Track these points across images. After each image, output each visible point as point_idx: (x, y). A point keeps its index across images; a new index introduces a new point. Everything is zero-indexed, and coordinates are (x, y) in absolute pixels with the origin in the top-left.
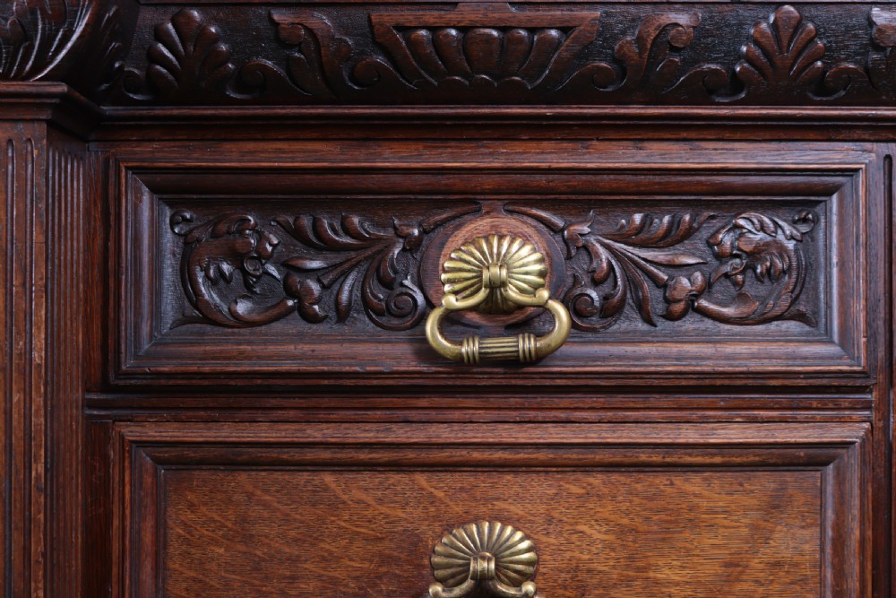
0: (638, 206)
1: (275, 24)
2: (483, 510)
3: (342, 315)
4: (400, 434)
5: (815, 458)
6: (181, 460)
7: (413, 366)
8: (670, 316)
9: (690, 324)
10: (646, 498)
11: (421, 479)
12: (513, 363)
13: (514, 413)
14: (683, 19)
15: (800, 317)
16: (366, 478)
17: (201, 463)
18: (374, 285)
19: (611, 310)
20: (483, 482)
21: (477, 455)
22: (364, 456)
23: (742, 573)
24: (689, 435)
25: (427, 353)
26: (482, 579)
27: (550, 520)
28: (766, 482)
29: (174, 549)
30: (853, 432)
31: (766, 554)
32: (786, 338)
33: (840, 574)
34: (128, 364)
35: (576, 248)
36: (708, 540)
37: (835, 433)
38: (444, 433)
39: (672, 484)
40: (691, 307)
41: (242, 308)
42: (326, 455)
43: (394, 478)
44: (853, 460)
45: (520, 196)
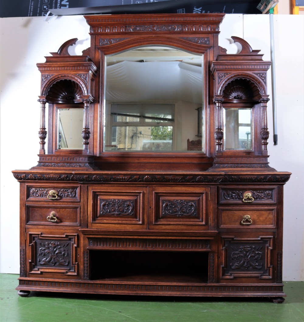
0: (259, 190)
1: (232, 177)
2: (247, 214)
3: (236, 199)
4: (240, 208)
5: (272, 210)
6: (223, 210)
7: (242, 203)
8: (262, 199)
9: (263, 199)
10: (259, 213)
11: (242, 211)
12: (249, 203)
13: (249, 206)
14: (263, 177)
15: (271, 199)
16: (238, 211)
17: (225, 210)
18: (238, 196)
19: (257, 198)
20: (247, 212)
21: (246, 210)
23: (267, 219)
24: (263, 208)
25: (243, 202)
26: (247, 219)
27: (252, 215)
28: (269, 212)
29: (222, 217)
30: (275, 208)
31: (269, 217)
32: (270, 201)
33: (274, 219)
34: (220, 203)
35: (254, 193)
36: (264, 216)
37: (274, 208)
38: (244, 208)
39: (261, 212)
40: (263, 198)
41: (228, 198)
42: (234, 210)
43: (240, 211)
44: (275, 210)
45: (249, 189)
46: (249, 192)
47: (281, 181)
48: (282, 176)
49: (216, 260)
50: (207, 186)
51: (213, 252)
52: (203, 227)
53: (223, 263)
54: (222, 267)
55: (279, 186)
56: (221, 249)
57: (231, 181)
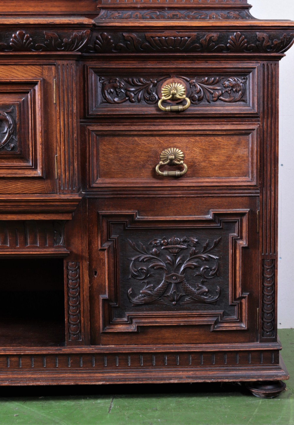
0: (206, 76)
1: (124, 36)
2: (172, 145)
3: (139, 101)
4: (153, 128)
5: (247, 133)
6: (102, 135)
7: (155, 112)
8: (214, 101)
9: (218, 103)
10: (209, 142)
11: (157, 138)
12: (178, 112)
13: (178, 123)
14: (215, 34)
15: (243, 101)
16: (145, 138)
17: (107, 135)
18: (146, 94)
19: (200, 99)
20: (171, 139)
21: (170, 133)
22: (144, 133)
23: (230, 159)
24: (218, 127)
25: (159, 109)
26: (171, 160)
27: (187, 147)
28: (236, 138)
29: (101, 155)
30: (255, 127)
31: (236, 154)
32: (240, 106)
33: (252, 159)
34: (90, 113)
35: (192, 85)
36: (223, 151)
37: (251, 127)
38: (163, 128)
39: (215, 139)
40: (218, 99)
41: (116, 100)
42: (136, 133)
43: (151, 138)
44: (255, 132)
45: (179, 74)
46: (177, 79)
47: (271, 48)
48: (273, 32)
49: (86, 279)
50: (45, 61)
51: (77, 258)
52: (37, 186)
53: (107, 289)
54: (104, 300)
55: (265, 63)
56: (100, 247)
57: (120, 50)
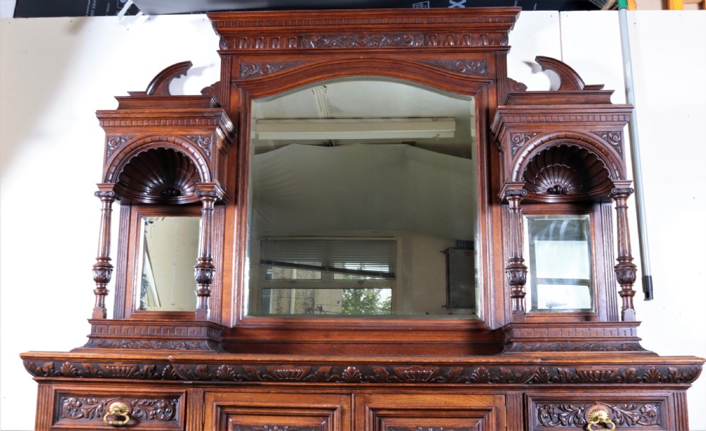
0: (626, 403)
1: (558, 371)
3: (570, 424)
8: (633, 424)
9: (637, 425)
14: (634, 369)
15: (658, 424)
18: (575, 419)
19: (621, 423)
35: (614, 411)
40: (637, 422)
41: (550, 423)
45: (603, 401)
46: (601, 407)
47: (681, 380)
50: (498, 392)
55: (675, 392)
57: (555, 381)
